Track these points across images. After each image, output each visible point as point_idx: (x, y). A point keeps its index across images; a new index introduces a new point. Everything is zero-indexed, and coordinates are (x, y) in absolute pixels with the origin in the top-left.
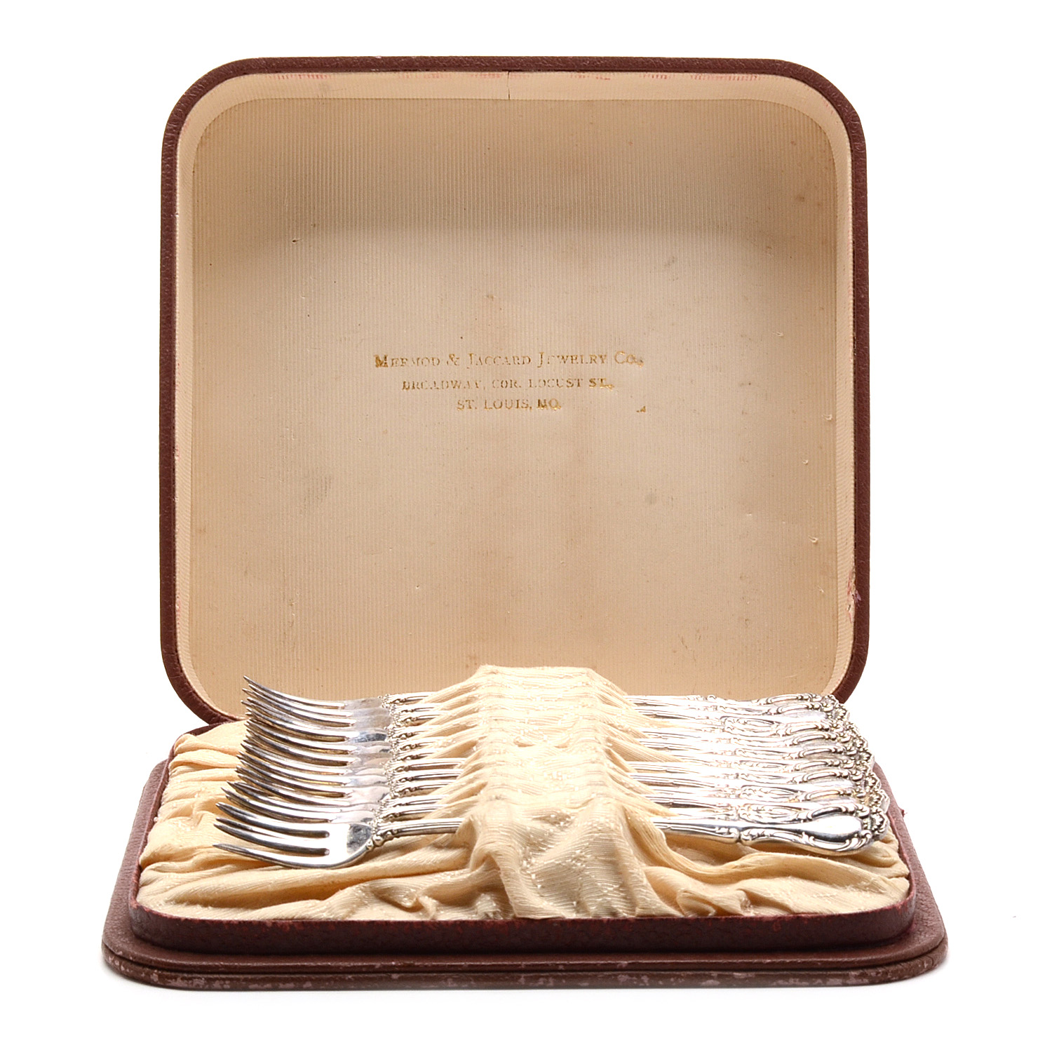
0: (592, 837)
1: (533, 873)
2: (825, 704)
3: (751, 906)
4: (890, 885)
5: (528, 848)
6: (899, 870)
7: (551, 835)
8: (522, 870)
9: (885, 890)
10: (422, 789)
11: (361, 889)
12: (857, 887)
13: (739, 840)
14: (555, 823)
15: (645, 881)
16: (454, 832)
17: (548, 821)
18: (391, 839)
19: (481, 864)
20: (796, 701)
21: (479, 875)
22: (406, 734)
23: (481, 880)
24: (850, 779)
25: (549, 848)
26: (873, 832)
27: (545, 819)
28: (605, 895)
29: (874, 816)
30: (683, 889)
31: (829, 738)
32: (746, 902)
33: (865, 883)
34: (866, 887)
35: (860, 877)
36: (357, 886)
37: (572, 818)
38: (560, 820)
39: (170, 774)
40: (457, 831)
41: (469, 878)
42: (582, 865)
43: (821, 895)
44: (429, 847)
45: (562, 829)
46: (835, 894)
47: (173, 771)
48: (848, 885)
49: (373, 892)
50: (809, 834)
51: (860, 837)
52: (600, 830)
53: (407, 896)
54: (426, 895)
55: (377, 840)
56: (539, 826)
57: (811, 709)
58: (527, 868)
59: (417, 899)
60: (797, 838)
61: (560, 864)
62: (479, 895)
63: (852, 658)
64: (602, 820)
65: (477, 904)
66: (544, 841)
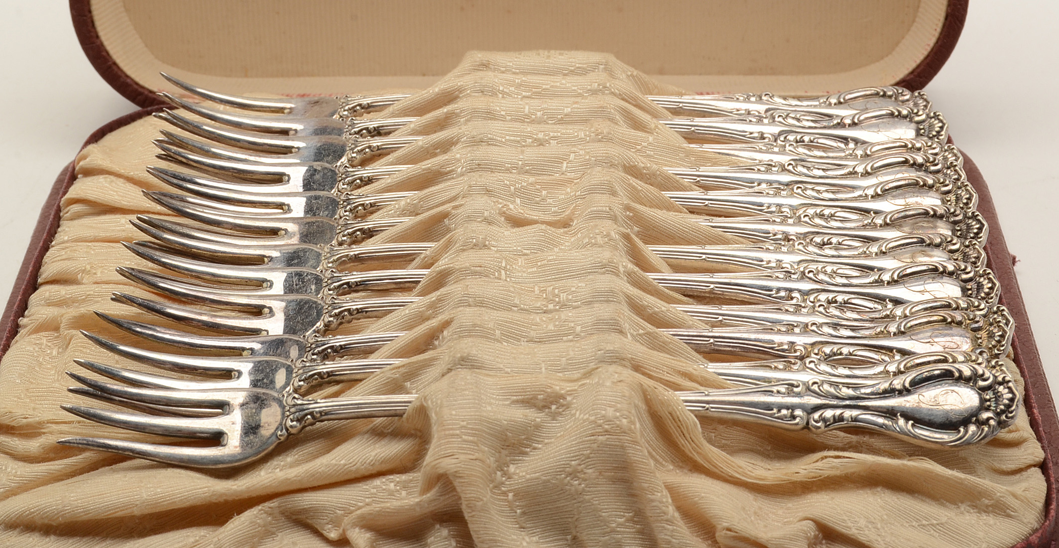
0: (595, 441)
1: (510, 491)
2: (915, 111)
3: (824, 542)
4: (1022, 501)
5: (504, 452)
6: (1031, 457)
7: (538, 427)
8: (495, 487)
9: (1015, 511)
10: (367, 312)
11: (266, 512)
12: (974, 507)
13: (807, 426)
14: (545, 407)
15: (671, 510)
16: (401, 416)
17: (534, 406)
18: (312, 424)
19: (436, 484)
20: (876, 99)
21: (431, 501)
22: (361, 179)
23: (434, 508)
24: (957, 278)
25: (535, 448)
26: (998, 414)
27: (528, 402)
28: (613, 531)
29: (1001, 388)
30: (725, 524)
31: (925, 185)
32: (816, 537)
33: (987, 502)
34: (987, 506)
35: (980, 493)
36: (260, 507)
37: (569, 398)
38: (552, 403)
39: (61, 214)
40: (405, 416)
41: (418, 504)
42: (580, 484)
43: (924, 522)
44: (366, 436)
45: (554, 416)
46: (944, 520)
47: (66, 210)
48: (962, 502)
49: (282, 513)
50: (907, 416)
51: (980, 423)
52: (606, 431)
53: (332, 522)
54: (357, 526)
55: (291, 426)
56: (521, 415)
57: (897, 116)
58: (503, 483)
59: (344, 530)
60: (888, 422)
61: (548, 481)
62: (433, 525)
63: (946, 18)
64: (610, 412)
65: (429, 541)
66: (527, 439)
